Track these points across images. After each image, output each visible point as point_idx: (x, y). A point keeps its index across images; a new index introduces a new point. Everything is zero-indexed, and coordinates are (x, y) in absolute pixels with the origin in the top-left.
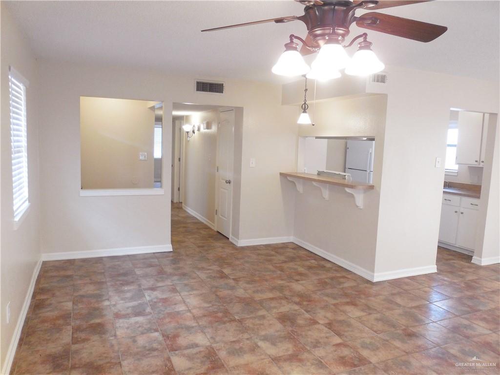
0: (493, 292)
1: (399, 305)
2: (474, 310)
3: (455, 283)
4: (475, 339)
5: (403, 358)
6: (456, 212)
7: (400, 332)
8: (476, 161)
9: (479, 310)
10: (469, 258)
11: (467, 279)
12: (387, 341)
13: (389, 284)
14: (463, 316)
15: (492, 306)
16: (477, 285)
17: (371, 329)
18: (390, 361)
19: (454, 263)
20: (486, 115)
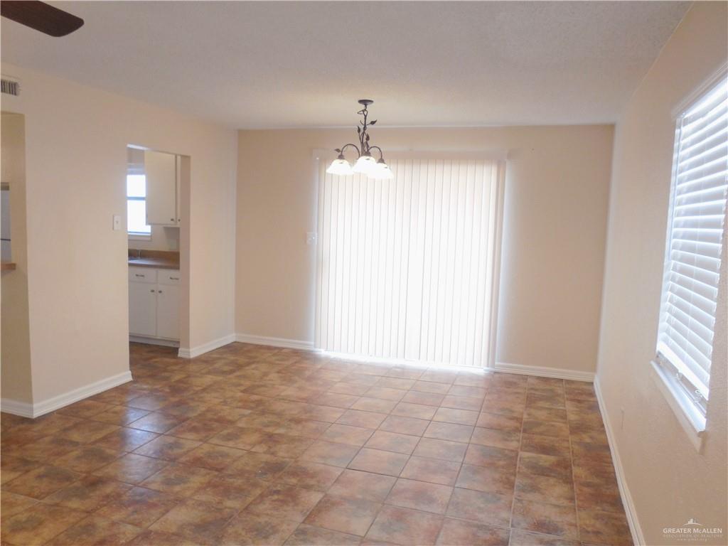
0: (204, 390)
1: (76, 444)
2: (181, 420)
3: (156, 390)
4: (183, 459)
5: (83, 523)
6: (153, 291)
7: (78, 484)
8: (172, 220)
9: (188, 419)
10: (173, 351)
11: (173, 381)
12: (57, 505)
13: (59, 416)
14: (167, 433)
15: (202, 408)
16: (185, 386)
17: (29, 495)
18: (62, 535)
19: (156, 362)
20: (179, 158)
